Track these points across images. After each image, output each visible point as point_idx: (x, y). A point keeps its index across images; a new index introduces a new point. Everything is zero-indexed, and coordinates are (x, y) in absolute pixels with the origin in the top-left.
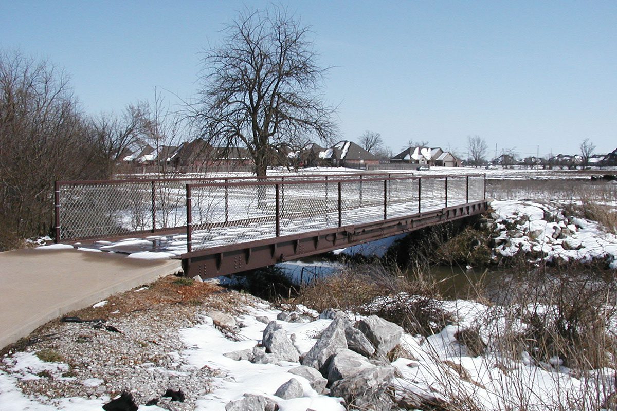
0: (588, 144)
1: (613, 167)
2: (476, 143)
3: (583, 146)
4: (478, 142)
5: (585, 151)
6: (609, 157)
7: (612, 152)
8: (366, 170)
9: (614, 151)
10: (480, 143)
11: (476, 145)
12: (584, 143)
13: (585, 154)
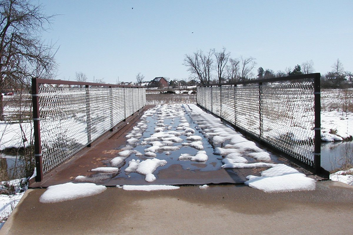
0: (140, 75)
1: (154, 88)
2: (80, 76)
3: (138, 77)
4: (82, 76)
5: (139, 79)
6: (151, 83)
7: (153, 80)
8: (17, 94)
9: (154, 79)
10: (83, 77)
11: (81, 78)
12: (138, 75)
13: (139, 81)
